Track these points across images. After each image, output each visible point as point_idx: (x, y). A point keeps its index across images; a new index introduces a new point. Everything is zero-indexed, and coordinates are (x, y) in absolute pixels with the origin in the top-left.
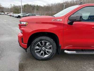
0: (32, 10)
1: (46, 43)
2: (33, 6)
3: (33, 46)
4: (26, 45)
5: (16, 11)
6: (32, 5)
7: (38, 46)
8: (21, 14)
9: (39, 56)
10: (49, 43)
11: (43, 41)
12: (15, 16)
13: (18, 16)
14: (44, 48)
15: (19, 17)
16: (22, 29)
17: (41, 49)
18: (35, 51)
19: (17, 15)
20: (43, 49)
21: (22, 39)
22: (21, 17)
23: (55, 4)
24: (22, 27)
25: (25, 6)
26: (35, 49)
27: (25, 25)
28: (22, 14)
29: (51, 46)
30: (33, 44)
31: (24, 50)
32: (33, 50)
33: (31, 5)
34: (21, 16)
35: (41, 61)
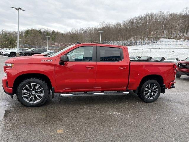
0: (42, 40)
1: (35, 85)
2: (44, 32)
3: (20, 89)
4: (12, 88)
5: (7, 42)
6: (42, 31)
7: (26, 90)
8: (17, 49)
9: (28, 102)
10: (39, 86)
11: (31, 84)
12: (4, 54)
13: (11, 53)
14: (34, 92)
15: (13, 54)
16: (7, 71)
17: (30, 93)
18: (23, 96)
19: (8, 51)
20: (33, 94)
21: (7, 83)
22: (17, 55)
23: (88, 30)
24: (7, 69)
25: (27, 32)
26: (22, 94)
27: (11, 67)
28: (19, 50)
29: (42, 89)
30: (20, 88)
31: (10, 96)
32: (19, 95)
33: (40, 32)
34: (16, 52)
35: (30, 108)
